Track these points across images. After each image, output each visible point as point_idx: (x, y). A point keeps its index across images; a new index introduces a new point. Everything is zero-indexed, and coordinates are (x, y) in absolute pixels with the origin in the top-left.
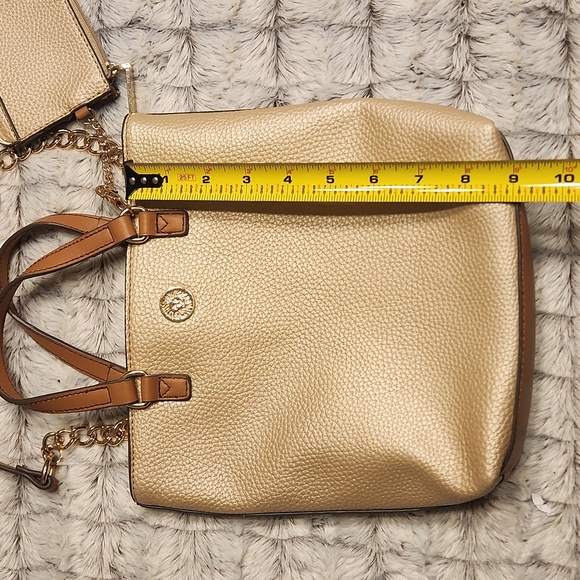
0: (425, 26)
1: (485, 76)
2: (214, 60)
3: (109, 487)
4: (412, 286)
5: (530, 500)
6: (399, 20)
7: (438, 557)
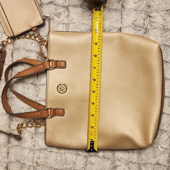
0: (138, 12)
1: (153, 28)
2: (75, 16)
3: (37, 139)
4: (130, 87)
5: (157, 147)
6: (130, 9)
7: (131, 162)
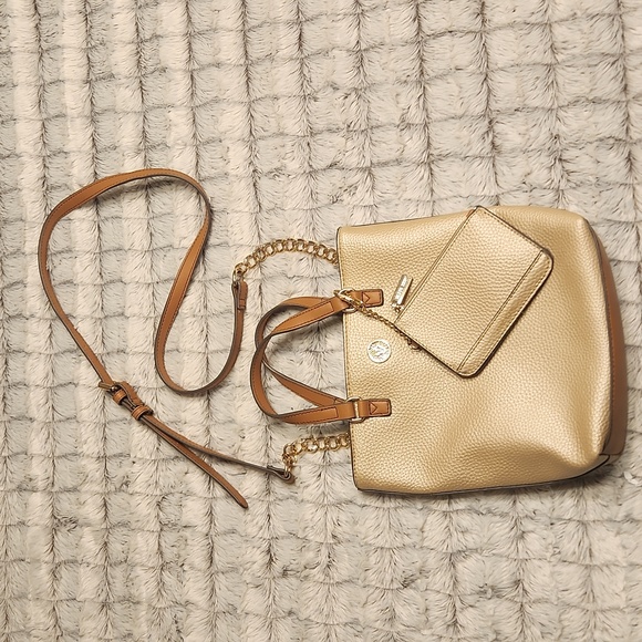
0: (530, 154)
1: (574, 185)
2: (388, 186)
3: (329, 479)
5: (622, 476)
6: (513, 150)
7: (559, 519)
